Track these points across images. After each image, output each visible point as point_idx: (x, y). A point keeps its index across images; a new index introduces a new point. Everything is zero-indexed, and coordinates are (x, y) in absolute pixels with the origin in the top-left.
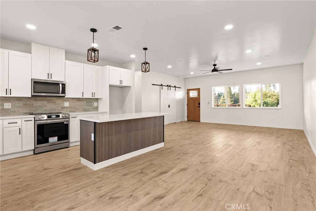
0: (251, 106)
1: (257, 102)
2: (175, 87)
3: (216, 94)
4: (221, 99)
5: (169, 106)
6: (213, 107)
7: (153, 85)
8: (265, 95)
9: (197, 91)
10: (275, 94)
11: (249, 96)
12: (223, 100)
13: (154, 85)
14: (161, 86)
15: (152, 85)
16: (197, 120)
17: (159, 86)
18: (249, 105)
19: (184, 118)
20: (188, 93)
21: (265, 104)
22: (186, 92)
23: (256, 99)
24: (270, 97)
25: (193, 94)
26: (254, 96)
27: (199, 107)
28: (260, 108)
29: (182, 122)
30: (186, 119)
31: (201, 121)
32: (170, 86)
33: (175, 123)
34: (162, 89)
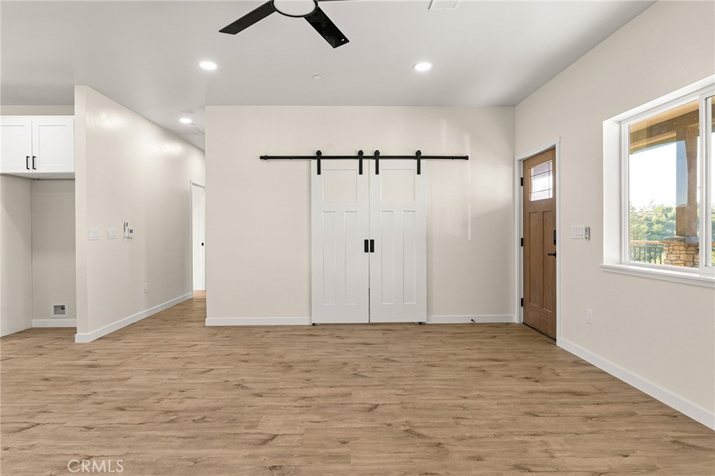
2: (417, 156)
5: (369, 246)
14: (315, 162)
15: (262, 158)
17: (305, 162)
20: (525, 182)
22: (519, 175)
25: (541, 187)
27: (554, 254)
29: (474, 324)
30: (515, 315)
32: (376, 156)
33: (420, 323)
34: (319, 173)
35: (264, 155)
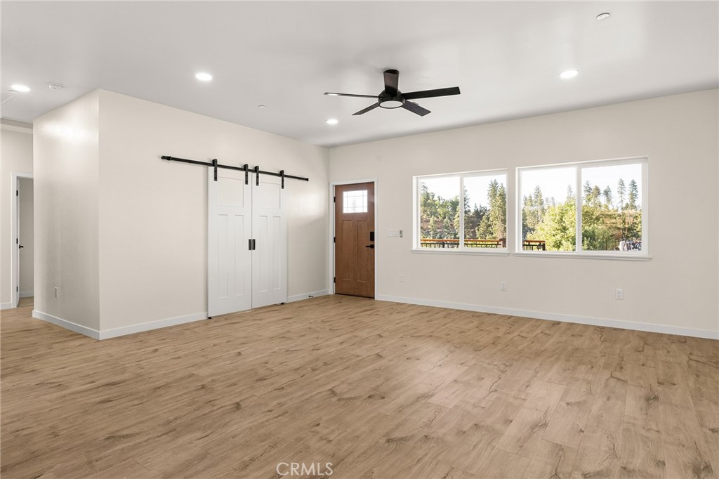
0: (547, 247)
1: (568, 232)
2: (281, 174)
3: (469, 211)
4: (482, 224)
5: (252, 245)
6: (414, 247)
7: (165, 161)
8: (588, 216)
9: (365, 192)
10: (610, 213)
11: (547, 218)
12: (487, 228)
13: (169, 158)
14: (212, 169)
15: (163, 158)
16: (364, 293)
17: (201, 168)
18: (540, 242)
19: (323, 284)
20: (338, 200)
21: (587, 238)
22: (332, 195)
23: (564, 225)
24: (598, 219)
25: (355, 203)
26: (558, 217)
27: (372, 246)
28: (574, 253)
29: (311, 299)
30: (331, 289)
31: (379, 296)
32: (256, 170)
33: (282, 304)
34: (216, 179)
35: (166, 155)
